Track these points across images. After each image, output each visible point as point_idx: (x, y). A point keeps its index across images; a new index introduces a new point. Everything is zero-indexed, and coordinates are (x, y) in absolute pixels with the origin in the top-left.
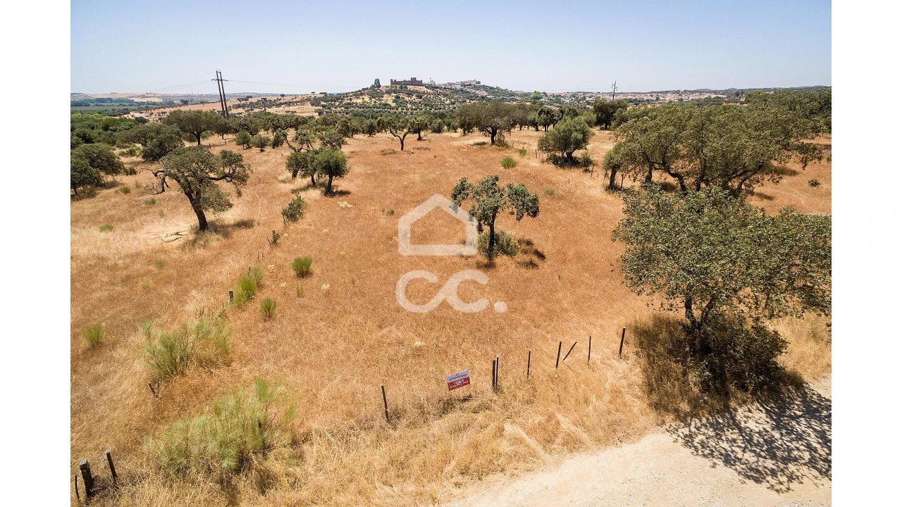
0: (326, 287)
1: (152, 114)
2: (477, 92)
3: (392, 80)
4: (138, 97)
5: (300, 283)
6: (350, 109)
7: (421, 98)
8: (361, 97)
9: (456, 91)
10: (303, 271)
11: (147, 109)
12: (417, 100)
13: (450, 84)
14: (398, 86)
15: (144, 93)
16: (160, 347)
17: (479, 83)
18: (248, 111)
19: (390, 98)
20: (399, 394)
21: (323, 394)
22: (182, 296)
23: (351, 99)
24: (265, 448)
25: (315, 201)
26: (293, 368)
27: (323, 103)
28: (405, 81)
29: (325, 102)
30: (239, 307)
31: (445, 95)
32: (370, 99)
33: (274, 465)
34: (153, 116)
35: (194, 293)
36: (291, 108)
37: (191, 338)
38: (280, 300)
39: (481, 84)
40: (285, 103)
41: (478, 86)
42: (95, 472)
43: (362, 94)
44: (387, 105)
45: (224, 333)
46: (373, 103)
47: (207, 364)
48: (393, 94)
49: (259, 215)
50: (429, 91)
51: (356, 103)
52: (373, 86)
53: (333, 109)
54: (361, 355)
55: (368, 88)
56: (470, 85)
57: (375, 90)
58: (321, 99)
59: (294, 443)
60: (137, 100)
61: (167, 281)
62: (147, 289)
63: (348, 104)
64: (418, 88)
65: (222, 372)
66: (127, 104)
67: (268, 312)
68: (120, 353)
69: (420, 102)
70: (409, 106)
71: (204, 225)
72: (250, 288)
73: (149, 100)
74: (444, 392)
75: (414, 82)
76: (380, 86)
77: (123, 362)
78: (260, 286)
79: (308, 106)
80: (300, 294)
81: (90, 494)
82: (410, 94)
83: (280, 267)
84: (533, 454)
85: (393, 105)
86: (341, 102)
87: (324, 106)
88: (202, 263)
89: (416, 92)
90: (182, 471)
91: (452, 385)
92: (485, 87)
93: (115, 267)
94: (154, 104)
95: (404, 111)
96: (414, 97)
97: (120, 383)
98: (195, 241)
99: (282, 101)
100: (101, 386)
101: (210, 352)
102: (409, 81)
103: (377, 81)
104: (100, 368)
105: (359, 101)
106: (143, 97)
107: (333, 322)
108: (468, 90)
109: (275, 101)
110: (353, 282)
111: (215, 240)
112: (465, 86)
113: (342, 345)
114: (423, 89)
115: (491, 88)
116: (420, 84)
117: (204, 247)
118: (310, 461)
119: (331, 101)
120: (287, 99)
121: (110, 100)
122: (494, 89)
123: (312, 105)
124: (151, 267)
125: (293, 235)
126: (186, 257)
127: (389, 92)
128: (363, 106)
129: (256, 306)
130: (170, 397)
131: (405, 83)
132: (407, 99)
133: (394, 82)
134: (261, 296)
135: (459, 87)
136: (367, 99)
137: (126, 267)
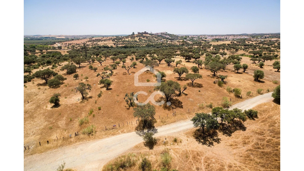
0: (102, 112)
1: (63, 44)
2: (166, 36)
3: (138, 32)
4: (58, 36)
5: (99, 111)
6: (124, 43)
7: (147, 38)
8: (128, 38)
9: (159, 36)
10: (100, 109)
11: (61, 42)
12: (146, 39)
13: (157, 33)
14: (140, 34)
15: (59, 35)
16: (80, 121)
17: (167, 33)
18: (92, 43)
19: (137, 38)
20: (108, 127)
21: (99, 127)
22: (81, 113)
23: (125, 39)
24: (92, 132)
25: (105, 91)
26: (96, 124)
27: (116, 41)
28: (142, 33)
29: (116, 40)
30: (90, 115)
31: (155, 37)
32: (131, 39)
33: (93, 133)
34: (63, 45)
35: (83, 112)
36: (106, 42)
37: (84, 120)
38: (96, 114)
39: (168, 33)
40: (104, 40)
41: (166, 34)
42: (76, 134)
43: (128, 37)
44: (136, 41)
45: (88, 119)
46: (132, 40)
47: (86, 123)
48: (138, 37)
49: (93, 95)
50: (150, 36)
51: (126, 40)
52: (132, 35)
53: (119, 42)
54: (105, 123)
55: (130, 35)
56: (164, 34)
57: (133, 36)
58: (115, 39)
59: (96, 132)
60: (57, 37)
61: (79, 110)
62: (76, 112)
63: (124, 41)
64: (147, 35)
65: (88, 124)
66: (54, 39)
67: (94, 116)
68: (74, 121)
69: (147, 40)
70: (143, 41)
71: (83, 98)
72: (91, 112)
73: (61, 37)
74: (113, 127)
75: (145, 33)
76: (134, 34)
77: (75, 123)
78: (93, 112)
79: (111, 42)
80: (99, 113)
81: (76, 135)
82: (144, 37)
83: (96, 108)
84: (120, 133)
85: (138, 41)
86: (121, 40)
87: (116, 42)
88: (84, 106)
89: (146, 36)
90: (84, 134)
91: (114, 126)
92: (169, 35)
93: (69, 107)
94: (63, 39)
95: (141, 43)
96: (145, 38)
97: (75, 125)
98: (82, 101)
99: (103, 39)
100: (73, 126)
101: (86, 122)
102: (144, 33)
103: (133, 33)
104: (72, 123)
105: (127, 40)
106: (59, 36)
107: (102, 118)
108: (163, 35)
109: (101, 39)
110: (107, 111)
111: (86, 102)
112: (162, 34)
113: (103, 121)
114: (148, 35)
115: (171, 35)
116: (147, 33)
117: (84, 103)
118: (97, 133)
119: (118, 40)
120: (105, 38)
121: (49, 38)
122: (172, 35)
123: (112, 41)
124: (75, 107)
125: (99, 101)
126: (81, 105)
127: (137, 37)
128: (128, 41)
129: (92, 115)
130: (82, 127)
131: (143, 33)
132: (143, 39)
133: (139, 33)
134: (93, 113)
135: (160, 34)
136: (130, 39)
137: (71, 107)
